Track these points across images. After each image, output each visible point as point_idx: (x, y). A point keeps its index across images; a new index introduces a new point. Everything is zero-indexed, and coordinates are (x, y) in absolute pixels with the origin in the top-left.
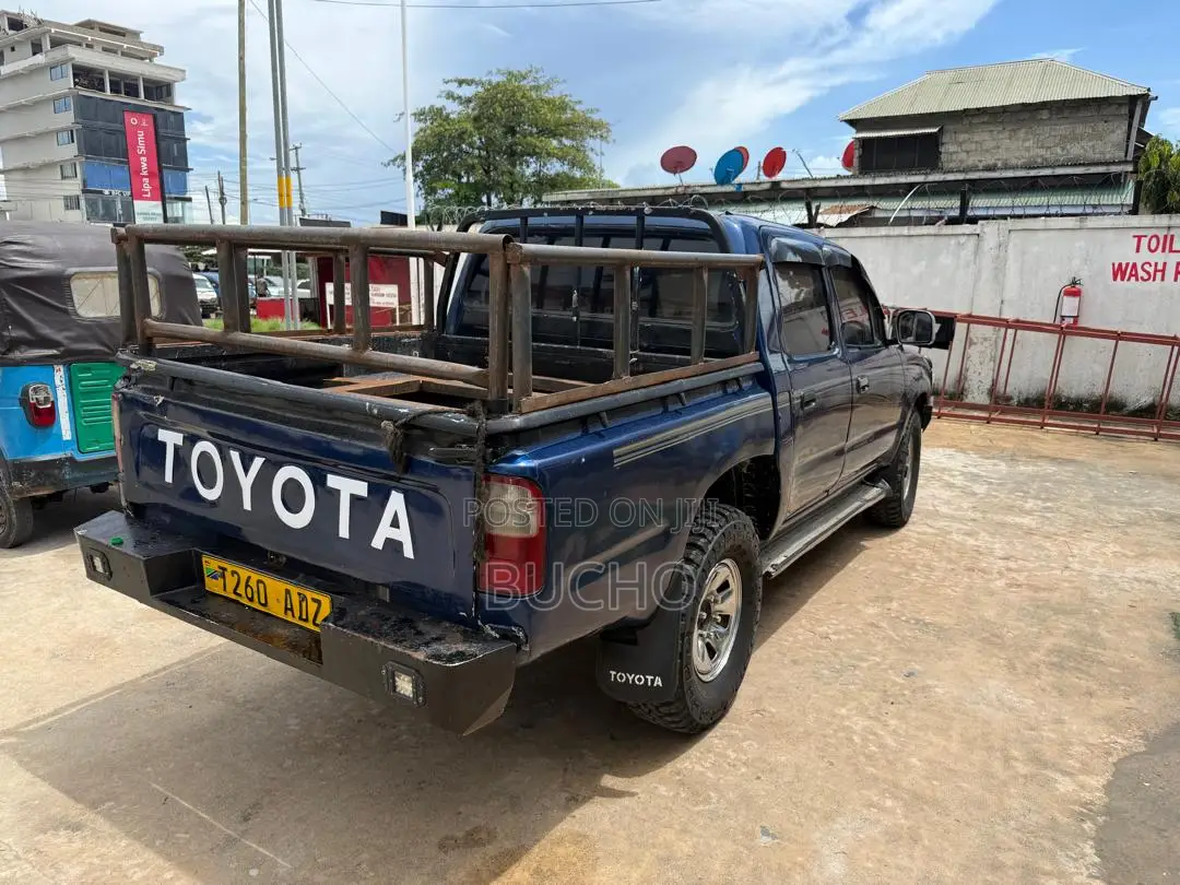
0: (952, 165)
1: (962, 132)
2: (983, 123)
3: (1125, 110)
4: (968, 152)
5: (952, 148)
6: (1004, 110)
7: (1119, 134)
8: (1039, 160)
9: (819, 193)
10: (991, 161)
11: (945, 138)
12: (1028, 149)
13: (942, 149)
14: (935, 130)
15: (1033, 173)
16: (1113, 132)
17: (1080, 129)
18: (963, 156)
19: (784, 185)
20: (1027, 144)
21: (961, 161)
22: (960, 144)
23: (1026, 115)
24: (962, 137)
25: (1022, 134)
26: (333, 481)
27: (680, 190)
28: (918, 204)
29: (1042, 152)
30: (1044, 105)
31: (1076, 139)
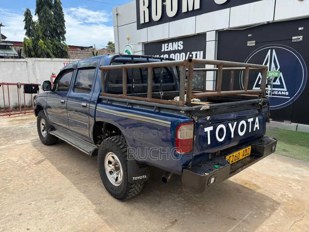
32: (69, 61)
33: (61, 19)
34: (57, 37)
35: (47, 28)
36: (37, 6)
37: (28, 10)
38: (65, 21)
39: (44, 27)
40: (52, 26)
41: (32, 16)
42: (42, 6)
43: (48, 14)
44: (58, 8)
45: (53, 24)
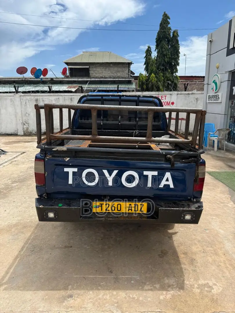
0: (93, 76)
1: (94, 68)
2: (99, 66)
3: (127, 66)
4: (96, 73)
5: (92, 72)
6: (103, 63)
7: (127, 71)
8: (112, 76)
9: (64, 82)
10: (101, 76)
11: (90, 69)
12: (109, 73)
13: (90, 72)
14: (88, 67)
15: (114, 79)
16: (126, 70)
17: (119, 69)
18: (95, 74)
19: (54, 79)
20: (109, 72)
21: (95, 76)
22: (94, 71)
23: (107, 65)
24: (94, 69)
25: (107, 69)
26: (145, 173)
27: (23, 79)
28: (90, 86)
29: (112, 74)
30: (111, 63)
31: (118, 72)
32: (158, 94)
33: (176, 51)
34: (170, 69)
35: (161, 62)
36: (157, 42)
37: (149, 47)
38: (180, 53)
39: (159, 62)
40: (166, 60)
41: (152, 52)
42: (161, 41)
43: (165, 48)
44: (175, 41)
45: (168, 58)
